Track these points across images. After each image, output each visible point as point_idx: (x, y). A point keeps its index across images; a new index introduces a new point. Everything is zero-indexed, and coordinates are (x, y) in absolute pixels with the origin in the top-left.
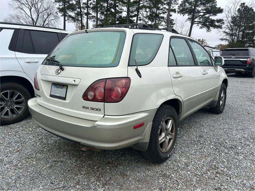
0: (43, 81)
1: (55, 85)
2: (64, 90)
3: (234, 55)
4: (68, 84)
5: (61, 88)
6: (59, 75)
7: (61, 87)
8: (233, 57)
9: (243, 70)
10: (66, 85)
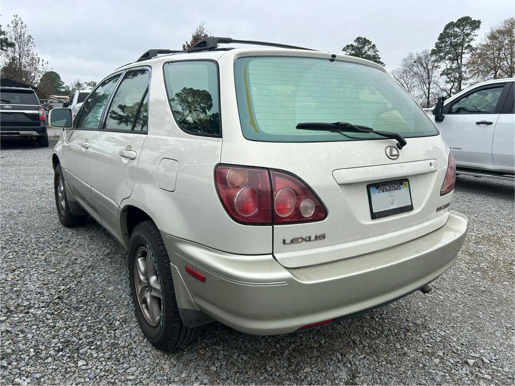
0: (343, 187)
1: (377, 188)
2: (404, 190)
3: (9, 101)
4: (408, 176)
5: (396, 189)
6: (400, 159)
7: (396, 186)
8: (7, 107)
9: (35, 133)
10: (405, 178)
